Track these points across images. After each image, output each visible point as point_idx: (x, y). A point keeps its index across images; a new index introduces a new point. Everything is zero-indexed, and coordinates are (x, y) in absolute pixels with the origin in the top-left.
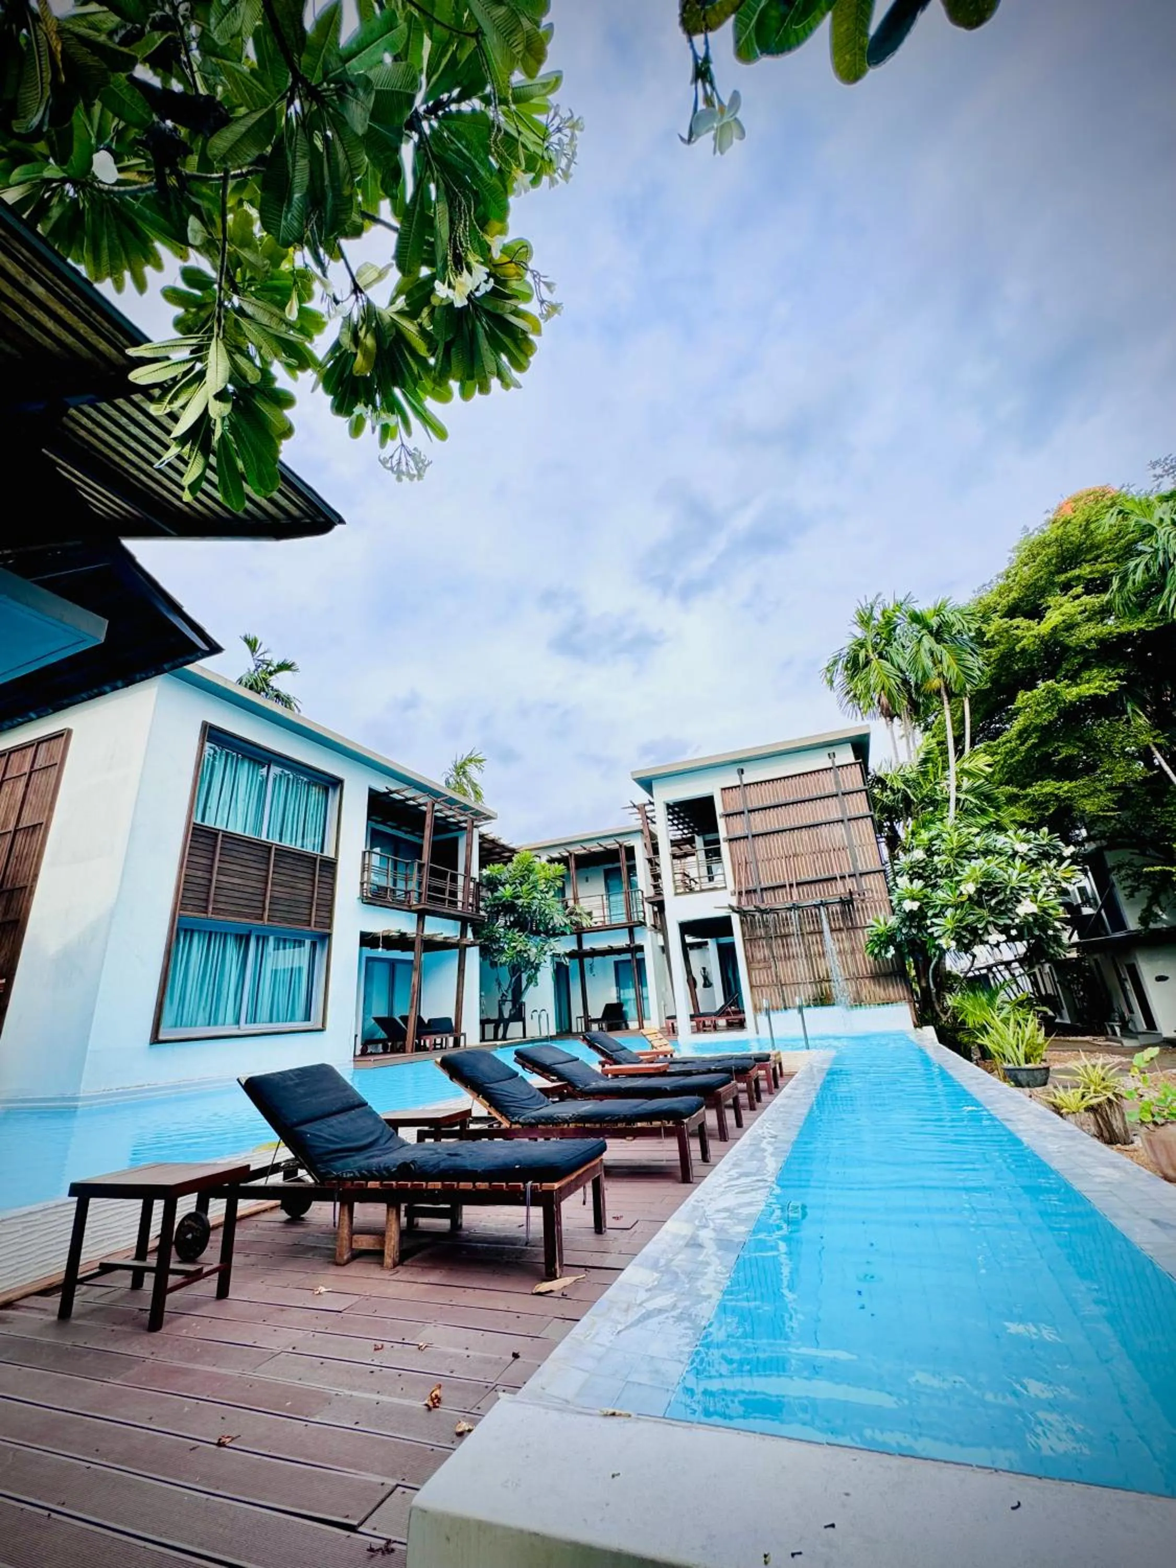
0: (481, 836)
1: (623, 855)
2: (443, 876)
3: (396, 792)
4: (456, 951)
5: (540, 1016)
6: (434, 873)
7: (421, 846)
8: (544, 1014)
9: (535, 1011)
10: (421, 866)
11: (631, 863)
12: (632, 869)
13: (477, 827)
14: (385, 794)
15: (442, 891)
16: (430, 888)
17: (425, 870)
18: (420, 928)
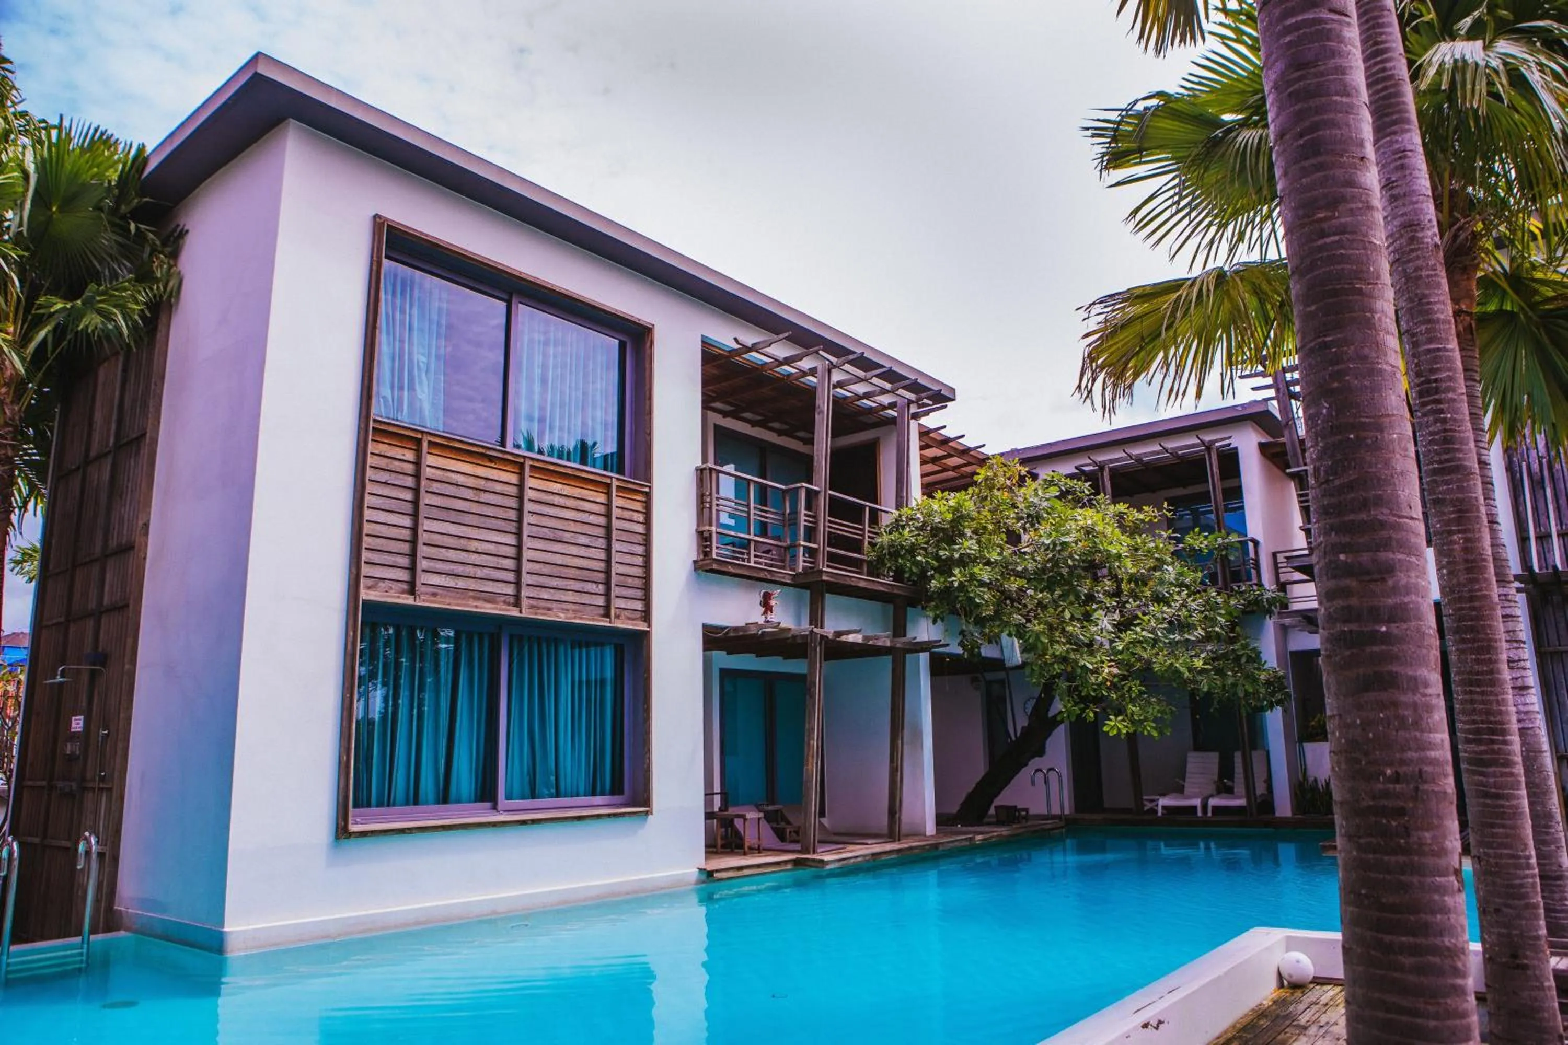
0: (925, 433)
1: (1214, 467)
2: (854, 513)
3: (754, 348)
4: (887, 660)
5: (1046, 781)
6: (837, 509)
7: (810, 458)
8: (1052, 775)
9: (1040, 770)
10: (812, 496)
11: (1230, 483)
12: (1235, 493)
13: (916, 416)
14: (733, 352)
15: (856, 546)
16: (834, 540)
17: (822, 502)
18: (816, 618)
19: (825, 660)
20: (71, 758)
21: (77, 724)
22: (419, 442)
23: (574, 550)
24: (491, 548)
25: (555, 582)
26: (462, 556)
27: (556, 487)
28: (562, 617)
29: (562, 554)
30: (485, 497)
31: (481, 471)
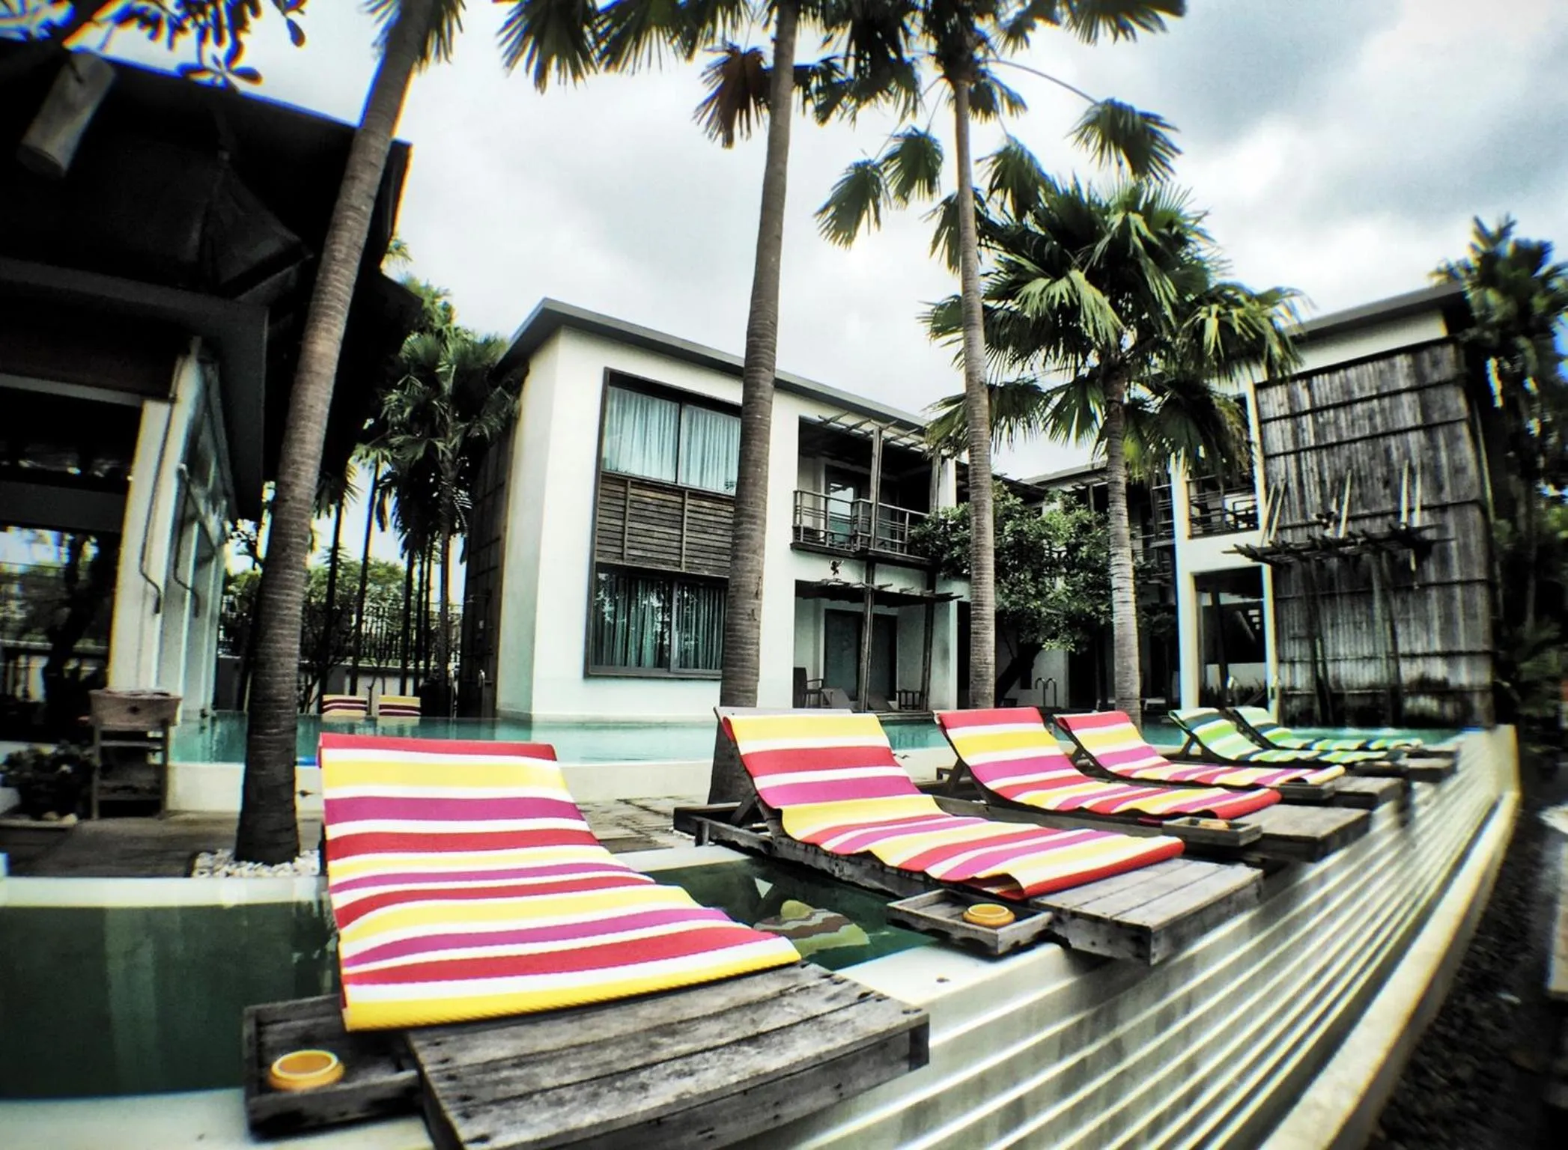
3: (833, 420)
5: (1045, 686)
9: (1040, 679)
10: (868, 506)
14: (819, 423)
17: (874, 510)
18: (870, 578)
19: (875, 604)
20: (480, 641)
21: (481, 624)
22: (626, 482)
23: (714, 537)
24: (666, 536)
25: (702, 555)
26: (649, 540)
27: (705, 504)
28: (706, 573)
29: (706, 539)
30: (662, 510)
31: (660, 496)
